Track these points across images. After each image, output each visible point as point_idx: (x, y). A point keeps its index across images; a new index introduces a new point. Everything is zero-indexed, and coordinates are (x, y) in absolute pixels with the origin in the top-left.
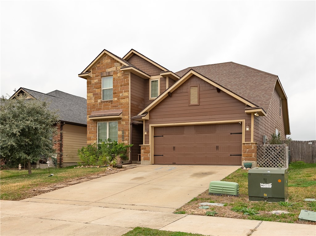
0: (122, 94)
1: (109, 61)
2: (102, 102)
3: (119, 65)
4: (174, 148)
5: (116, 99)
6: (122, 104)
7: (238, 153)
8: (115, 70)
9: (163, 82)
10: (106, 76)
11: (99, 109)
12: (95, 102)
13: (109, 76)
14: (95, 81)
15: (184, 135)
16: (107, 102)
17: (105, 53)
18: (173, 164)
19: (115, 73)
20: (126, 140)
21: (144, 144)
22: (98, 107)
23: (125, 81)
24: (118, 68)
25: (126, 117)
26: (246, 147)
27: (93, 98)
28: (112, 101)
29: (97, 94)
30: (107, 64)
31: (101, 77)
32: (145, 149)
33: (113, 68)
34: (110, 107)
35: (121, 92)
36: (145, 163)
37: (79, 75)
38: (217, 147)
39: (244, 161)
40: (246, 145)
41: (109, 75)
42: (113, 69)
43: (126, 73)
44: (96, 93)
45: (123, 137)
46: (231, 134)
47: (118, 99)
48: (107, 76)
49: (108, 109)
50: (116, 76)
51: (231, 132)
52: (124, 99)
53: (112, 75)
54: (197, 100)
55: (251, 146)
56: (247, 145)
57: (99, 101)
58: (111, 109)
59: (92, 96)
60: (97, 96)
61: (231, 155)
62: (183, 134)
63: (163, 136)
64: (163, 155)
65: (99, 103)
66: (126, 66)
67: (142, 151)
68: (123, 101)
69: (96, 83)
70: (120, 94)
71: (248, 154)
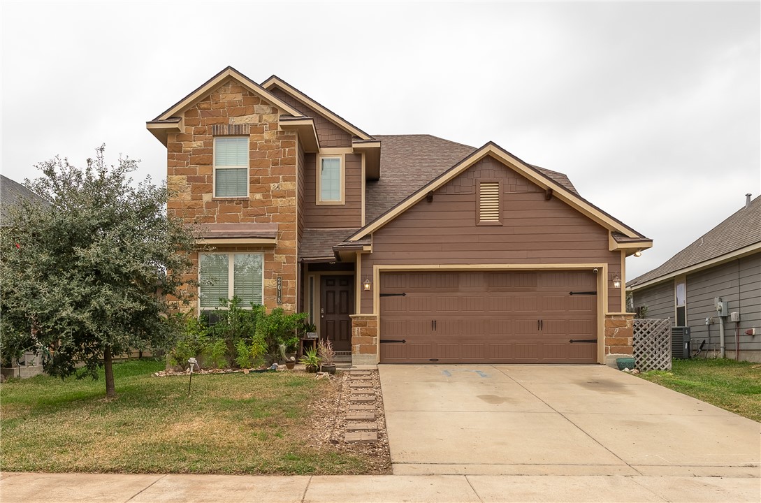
0: (276, 185)
1: (239, 97)
2: (214, 201)
3: (269, 111)
4: (434, 324)
5: (258, 196)
6: (276, 210)
7: (589, 336)
8: (257, 122)
9: (353, 165)
10: (229, 135)
11: (208, 219)
12: (193, 199)
13: (239, 135)
14: (196, 145)
15: (459, 294)
16: (231, 201)
17: (229, 76)
18: (431, 362)
19: (257, 129)
20: (286, 302)
21: (358, 313)
22: (202, 212)
23: (285, 153)
24: (264, 117)
25: (287, 243)
26: (613, 324)
27: (189, 189)
28: (246, 201)
29: (201, 179)
30: (231, 104)
31: (214, 136)
32: (363, 325)
33: (251, 116)
34: (240, 215)
35: (276, 180)
36: (365, 361)
37: (147, 123)
38: (540, 323)
39: (610, 354)
40: (613, 318)
41: (238, 133)
42: (251, 119)
43: (290, 134)
44: (197, 175)
45: (279, 293)
46: (571, 293)
47: (266, 197)
48: (232, 135)
49: (235, 219)
50: (260, 138)
51: (571, 291)
52: (284, 197)
53: (249, 135)
54: (496, 213)
55: (626, 321)
56: (616, 319)
57: (207, 198)
58: (242, 220)
59: (185, 182)
60: (200, 185)
61: (571, 341)
62: (457, 291)
63: (404, 295)
64: (404, 341)
65: (207, 202)
66: (292, 116)
67: (356, 331)
68: (279, 202)
69: (196, 151)
70: (272, 185)
71: (618, 340)
